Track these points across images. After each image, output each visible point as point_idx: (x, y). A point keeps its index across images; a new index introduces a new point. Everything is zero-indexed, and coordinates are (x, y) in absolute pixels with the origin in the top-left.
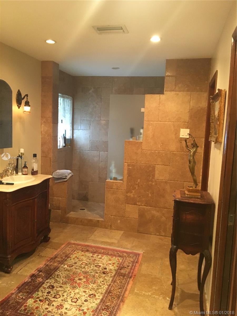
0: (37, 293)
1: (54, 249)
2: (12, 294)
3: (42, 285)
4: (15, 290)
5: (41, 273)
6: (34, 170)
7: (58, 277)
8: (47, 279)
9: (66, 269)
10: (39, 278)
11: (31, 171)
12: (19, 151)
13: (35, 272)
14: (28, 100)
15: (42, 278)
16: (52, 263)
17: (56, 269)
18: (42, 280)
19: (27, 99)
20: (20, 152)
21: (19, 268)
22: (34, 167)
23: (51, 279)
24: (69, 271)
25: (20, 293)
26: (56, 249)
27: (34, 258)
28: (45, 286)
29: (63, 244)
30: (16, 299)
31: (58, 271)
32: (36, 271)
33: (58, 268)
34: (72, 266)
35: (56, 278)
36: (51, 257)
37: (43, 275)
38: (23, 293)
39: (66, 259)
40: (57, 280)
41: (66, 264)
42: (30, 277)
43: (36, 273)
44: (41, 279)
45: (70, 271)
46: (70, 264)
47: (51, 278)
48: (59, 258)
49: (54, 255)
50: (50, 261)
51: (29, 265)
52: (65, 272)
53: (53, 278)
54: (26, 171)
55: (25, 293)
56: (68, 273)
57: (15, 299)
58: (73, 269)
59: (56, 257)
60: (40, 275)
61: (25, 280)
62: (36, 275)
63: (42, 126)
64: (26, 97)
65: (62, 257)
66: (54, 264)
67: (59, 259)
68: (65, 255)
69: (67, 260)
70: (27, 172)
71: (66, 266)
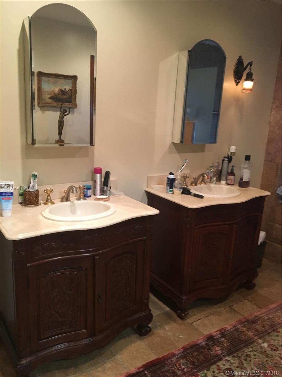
0: (205, 371)
1: (257, 305)
2: (173, 355)
3: (217, 361)
4: (179, 349)
5: (223, 339)
6: (244, 180)
7: (246, 360)
8: (229, 355)
9: (263, 351)
10: (218, 346)
11: (239, 180)
12: (229, 149)
13: (215, 333)
14: (252, 71)
15: (222, 350)
16: (244, 329)
17: (249, 342)
18: (220, 352)
19: (250, 69)
20: (229, 151)
21: (198, 316)
22: (243, 176)
23: (235, 358)
24: (267, 356)
25: (183, 359)
26: (260, 308)
27: (223, 308)
28: (221, 366)
29: (273, 303)
30: (175, 366)
31: (251, 349)
32: (219, 332)
33: (252, 343)
34: (275, 350)
35: (243, 361)
36: (249, 318)
37: (225, 345)
38: (187, 362)
39: (270, 331)
40: (243, 364)
41: (268, 341)
42: (206, 339)
43: (217, 335)
44: (220, 350)
45: (270, 358)
46: (274, 344)
47: (235, 355)
48: (259, 325)
49: (253, 316)
50: (243, 324)
51: (213, 318)
52: (260, 355)
53: (238, 357)
54: (232, 179)
55: (190, 362)
56: (266, 359)
57: (173, 365)
58: (275, 356)
59: (254, 321)
60: (220, 341)
61: (198, 340)
62: (215, 339)
63: (272, 113)
64: (249, 66)
65: (265, 325)
66: (247, 333)
67: (258, 327)
68: (270, 324)
69: (272, 334)
70: (233, 181)
71: (265, 345)
